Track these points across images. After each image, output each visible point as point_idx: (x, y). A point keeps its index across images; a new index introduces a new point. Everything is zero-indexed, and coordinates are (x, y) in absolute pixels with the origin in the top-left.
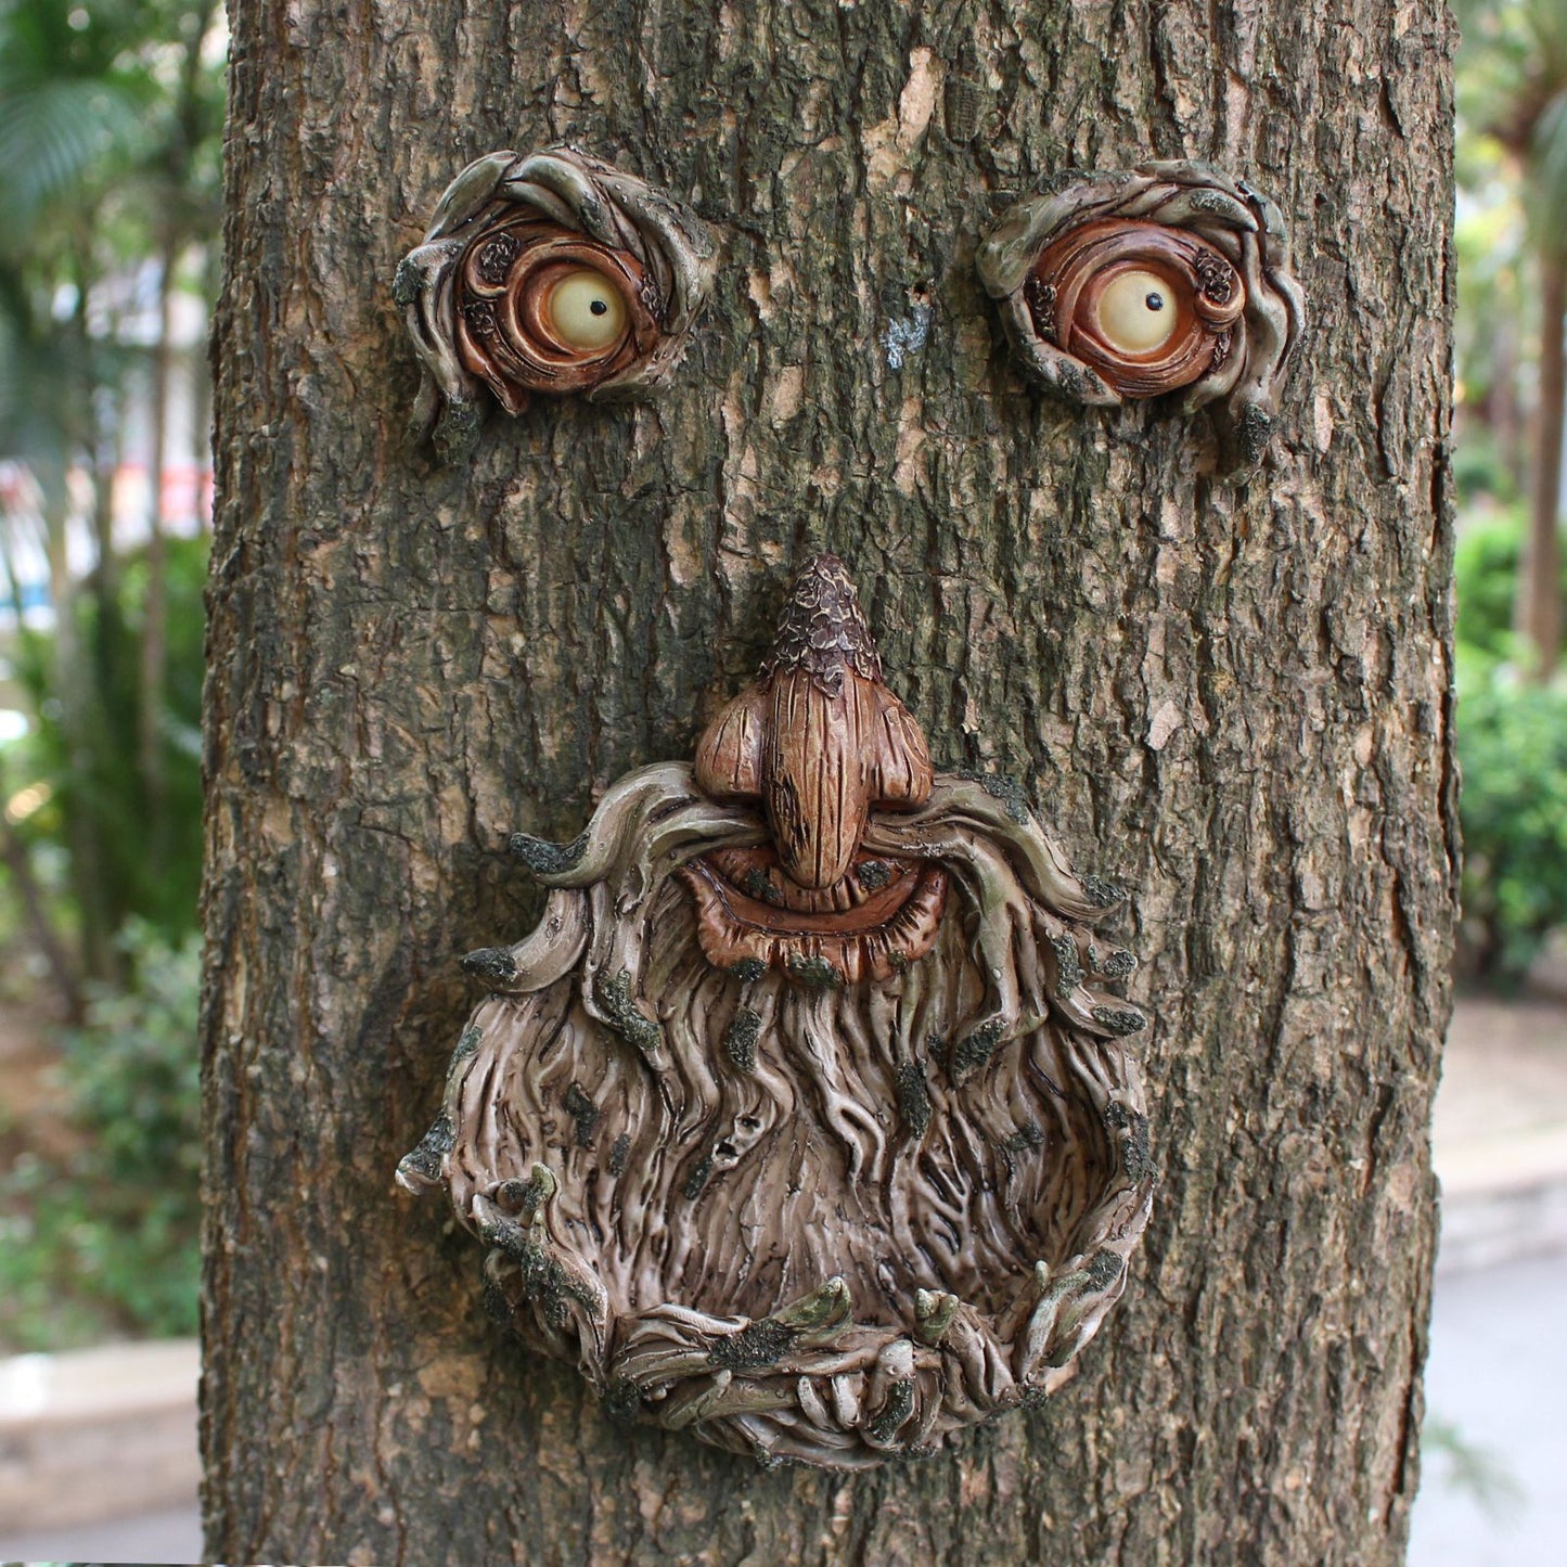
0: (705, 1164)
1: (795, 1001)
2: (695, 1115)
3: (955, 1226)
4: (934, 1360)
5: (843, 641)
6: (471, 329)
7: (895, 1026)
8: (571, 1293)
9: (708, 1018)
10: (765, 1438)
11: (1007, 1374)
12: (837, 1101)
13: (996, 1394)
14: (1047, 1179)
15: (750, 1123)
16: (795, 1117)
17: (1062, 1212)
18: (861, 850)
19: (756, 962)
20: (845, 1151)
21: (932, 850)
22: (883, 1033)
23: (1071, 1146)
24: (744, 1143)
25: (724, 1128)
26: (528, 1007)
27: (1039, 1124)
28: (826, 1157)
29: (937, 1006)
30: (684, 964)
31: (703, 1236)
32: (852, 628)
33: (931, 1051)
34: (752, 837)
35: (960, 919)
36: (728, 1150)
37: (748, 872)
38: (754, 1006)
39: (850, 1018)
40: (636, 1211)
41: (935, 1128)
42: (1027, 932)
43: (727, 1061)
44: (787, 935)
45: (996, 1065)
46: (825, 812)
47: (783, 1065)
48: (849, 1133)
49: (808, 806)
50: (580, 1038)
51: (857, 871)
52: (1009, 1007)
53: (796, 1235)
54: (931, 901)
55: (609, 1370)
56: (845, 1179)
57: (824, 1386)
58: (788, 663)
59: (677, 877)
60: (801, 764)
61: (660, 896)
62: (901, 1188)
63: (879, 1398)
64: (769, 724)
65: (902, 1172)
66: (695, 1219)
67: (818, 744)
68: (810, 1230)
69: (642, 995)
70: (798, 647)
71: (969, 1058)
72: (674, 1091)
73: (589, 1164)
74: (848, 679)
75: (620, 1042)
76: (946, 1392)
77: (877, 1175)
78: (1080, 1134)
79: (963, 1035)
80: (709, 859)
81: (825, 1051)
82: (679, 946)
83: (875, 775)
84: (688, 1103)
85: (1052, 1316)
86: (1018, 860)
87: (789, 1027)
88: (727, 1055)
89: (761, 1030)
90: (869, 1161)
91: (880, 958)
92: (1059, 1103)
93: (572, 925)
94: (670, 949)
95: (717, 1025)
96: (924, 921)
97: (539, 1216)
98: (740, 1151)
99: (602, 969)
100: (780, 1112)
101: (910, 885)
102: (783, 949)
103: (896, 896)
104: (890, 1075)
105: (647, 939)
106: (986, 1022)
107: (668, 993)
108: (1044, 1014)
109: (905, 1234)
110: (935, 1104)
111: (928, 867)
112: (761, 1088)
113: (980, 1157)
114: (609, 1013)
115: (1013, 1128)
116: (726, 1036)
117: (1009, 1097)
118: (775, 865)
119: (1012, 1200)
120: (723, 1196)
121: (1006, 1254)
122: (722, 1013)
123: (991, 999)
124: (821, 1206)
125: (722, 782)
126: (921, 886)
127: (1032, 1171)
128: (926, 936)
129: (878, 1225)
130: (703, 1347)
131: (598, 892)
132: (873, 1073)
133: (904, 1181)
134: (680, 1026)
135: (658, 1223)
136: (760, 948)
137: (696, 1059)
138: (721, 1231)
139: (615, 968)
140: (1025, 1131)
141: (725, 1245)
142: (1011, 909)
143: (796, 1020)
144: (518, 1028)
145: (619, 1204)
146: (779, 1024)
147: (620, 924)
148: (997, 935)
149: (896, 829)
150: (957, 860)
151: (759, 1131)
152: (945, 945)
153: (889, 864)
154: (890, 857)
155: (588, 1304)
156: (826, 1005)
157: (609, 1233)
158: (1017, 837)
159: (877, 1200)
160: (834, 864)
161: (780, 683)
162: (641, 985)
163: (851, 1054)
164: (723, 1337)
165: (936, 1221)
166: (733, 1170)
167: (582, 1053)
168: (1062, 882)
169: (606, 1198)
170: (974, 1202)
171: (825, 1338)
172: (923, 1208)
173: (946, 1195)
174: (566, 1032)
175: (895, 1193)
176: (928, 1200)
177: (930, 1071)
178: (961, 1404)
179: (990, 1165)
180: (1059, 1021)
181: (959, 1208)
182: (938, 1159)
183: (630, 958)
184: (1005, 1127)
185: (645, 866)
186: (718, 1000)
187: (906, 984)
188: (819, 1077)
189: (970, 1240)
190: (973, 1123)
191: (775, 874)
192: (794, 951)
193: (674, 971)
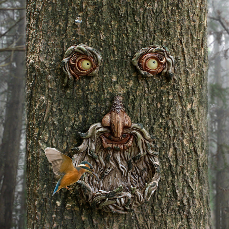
0: (104, 175)
1: (115, 153)
2: (102, 168)
3: (136, 182)
4: (133, 196)
5: (120, 107)
6: (72, 69)
7: (128, 155)
8: (88, 189)
9: (104, 155)
10: (112, 208)
11: (143, 198)
12: (120, 165)
13: (141, 200)
14: (147, 175)
15: (109, 169)
16: (115, 168)
17: (149, 179)
18: (123, 133)
19: (110, 147)
20: (121, 172)
21: (131, 133)
22: (126, 156)
23: (150, 170)
24: (109, 172)
25: (106, 170)
26: (81, 154)
27: (146, 168)
28: (119, 173)
29: (133, 153)
30: (100, 148)
31: (103, 184)
32: (121, 105)
33: (132, 158)
34: (109, 132)
35: (135, 141)
36: (106, 173)
37: (109, 136)
38: (110, 153)
39: (122, 155)
40: (95, 181)
41: (133, 169)
42: (144, 143)
43: (106, 161)
44: (113, 144)
45: (140, 160)
46: (118, 128)
47: (113, 161)
48: (122, 170)
49: (116, 127)
50: (87, 158)
51: (122, 136)
52: (142, 152)
53: (115, 184)
54: (131, 139)
55: (92, 200)
56: (122, 176)
57: (120, 199)
58: (113, 110)
59: (100, 137)
60: (115, 122)
61: (97, 140)
62: (129, 177)
63: (127, 201)
64: (111, 117)
65: (129, 175)
66: (102, 182)
67: (117, 120)
68: (117, 183)
69: (95, 152)
70: (114, 108)
71: (137, 159)
72: (100, 165)
73: (89, 175)
74: (121, 112)
75: (93, 159)
76: (135, 200)
77: (126, 175)
78: (151, 169)
79: (136, 156)
80: (104, 135)
81: (119, 159)
82: (100, 146)
83: (124, 124)
84: (101, 167)
85: (148, 190)
86: (142, 134)
87: (114, 156)
88: (106, 160)
89: (111, 156)
90: (125, 173)
91: (125, 146)
92: (149, 165)
93: (86, 144)
94: (99, 146)
95: (105, 156)
96: (131, 142)
97: (83, 179)
98: (108, 173)
99: (90, 149)
100: (113, 167)
101: (129, 137)
102: (113, 146)
103: (127, 139)
104: (127, 162)
105: (96, 145)
106: (139, 154)
107: (99, 152)
108: (146, 153)
109: (130, 183)
110: (133, 166)
111: (131, 135)
112: (111, 164)
113: (139, 172)
114: (91, 155)
115: (143, 168)
116: (106, 157)
117: (142, 164)
118: (112, 135)
119: (143, 178)
120: (106, 179)
121: (143, 185)
122: (106, 154)
123: (139, 151)
124: (119, 180)
125: (105, 125)
126: (130, 137)
127: (146, 174)
128: (131, 143)
129: (126, 182)
130: (105, 195)
131: (90, 139)
132: (125, 162)
133: (129, 176)
134: (100, 156)
135: (98, 183)
136: (110, 146)
137: (102, 161)
138: (106, 184)
139: (92, 149)
140: (144, 169)
141: (106, 185)
142: (142, 140)
143: (115, 155)
144: (79, 157)
145: (92, 181)
146: (113, 156)
147: (93, 143)
148: (140, 143)
149: (127, 130)
150: (135, 134)
151: (110, 170)
152: (133, 145)
153: (126, 135)
154: (126, 134)
155: (90, 191)
156: (119, 153)
157: (91, 184)
158: (142, 131)
159: (126, 178)
160: (119, 134)
161: (112, 112)
162: (95, 151)
163: (122, 160)
164: (107, 194)
165: (134, 181)
166: (107, 175)
167: (88, 160)
168: (148, 136)
169: (91, 180)
170: (138, 178)
171: (120, 193)
172: (132, 179)
173: (135, 178)
174: (85, 158)
175: (128, 178)
176: (132, 178)
177: (132, 161)
178: (137, 203)
179: (140, 173)
180: (148, 154)
181: (136, 179)
182: (133, 173)
183: (94, 148)
184: (142, 168)
185: (96, 136)
186: (105, 153)
187: (129, 150)
188: (118, 162)
189: (138, 183)
190: (138, 168)
191: (112, 136)
192: (115, 146)
193: (99, 149)
